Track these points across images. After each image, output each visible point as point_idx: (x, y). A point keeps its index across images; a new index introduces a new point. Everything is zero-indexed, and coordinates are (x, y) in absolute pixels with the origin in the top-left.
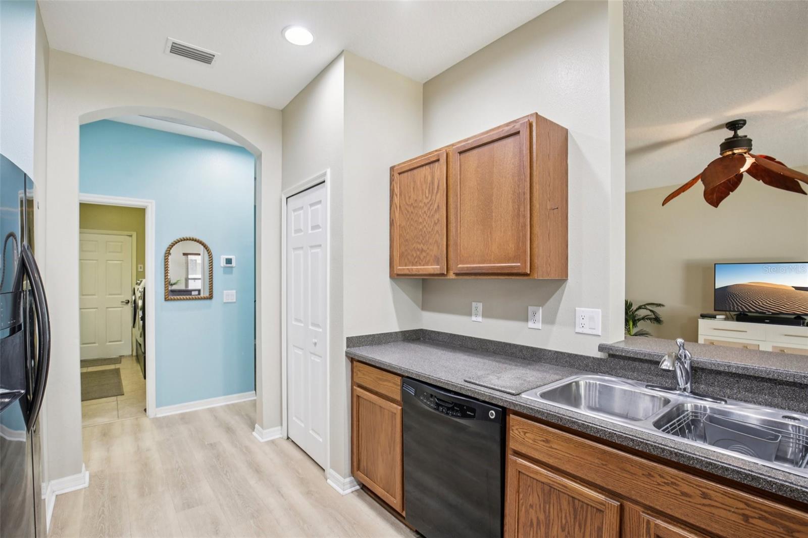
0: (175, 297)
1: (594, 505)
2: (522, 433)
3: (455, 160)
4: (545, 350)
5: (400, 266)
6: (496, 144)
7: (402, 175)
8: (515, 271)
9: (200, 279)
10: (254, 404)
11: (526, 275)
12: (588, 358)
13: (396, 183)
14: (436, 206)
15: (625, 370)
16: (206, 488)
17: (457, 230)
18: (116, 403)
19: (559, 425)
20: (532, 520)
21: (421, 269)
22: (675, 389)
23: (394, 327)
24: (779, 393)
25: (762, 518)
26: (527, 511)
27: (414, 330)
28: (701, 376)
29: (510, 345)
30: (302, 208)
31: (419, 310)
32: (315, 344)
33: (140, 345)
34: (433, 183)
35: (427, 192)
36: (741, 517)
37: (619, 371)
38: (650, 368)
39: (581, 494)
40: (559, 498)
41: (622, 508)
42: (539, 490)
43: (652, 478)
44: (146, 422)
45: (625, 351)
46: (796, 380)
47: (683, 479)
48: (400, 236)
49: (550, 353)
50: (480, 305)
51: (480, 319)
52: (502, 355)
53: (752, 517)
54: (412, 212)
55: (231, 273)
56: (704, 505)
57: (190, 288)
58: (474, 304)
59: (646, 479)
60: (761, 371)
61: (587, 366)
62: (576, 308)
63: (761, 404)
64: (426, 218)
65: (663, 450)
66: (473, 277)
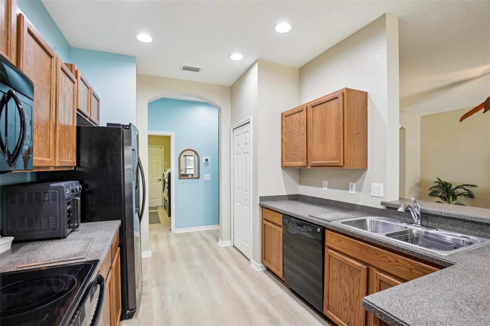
0: (183, 177)
1: (357, 268)
2: (330, 238)
3: (310, 110)
4: (357, 205)
5: (286, 162)
6: (328, 103)
7: (287, 117)
8: (336, 165)
9: (193, 169)
10: (218, 231)
11: (341, 166)
12: (377, 209)
13: (284, 121)
14: (302, 133)
15: (394, 215)
16: (198, 262)
17: (311, 145)
18: (158, 226)
19: (344, 233)
20: (334, 278)
21: (295, 164)
22: (413, 223)
23: (284, 193)
24: (466, 227)
25: (416, 269)
26: (333, 274)
27: (294, 195)
28: (430, 218)
29: (340, 202)
30: (240, 134)
31: (298, 185)
32: (246, 200)
33: (166, 201)
34: (300, 121)
35: (298, 125)
36: (409, 269)
37: (391, 215)
38: (406, 214)
39: (353, 264)
40: (344, 266)
41: (368, 269)
42: (337, 264)
43: (378, 255)
44: (171, 234)
45: (393, 205)
46: (472, 219)
47: (389, 255)
48: (286, 147)
49: (359, 207)
50: (327, 182)
51: (326, 189)
52: (336, 207)
53: (413, 269)
54: (291, 136)
55: (208, 166)
56: (396, 265)
57: (188, 173)
58: (324, 182)
59: (376, 256)
60: (456, 215)
61: (376, 213)
62: (372, 184)
63: (457, 232)
64: (298, 139)
65: (382, 242)
66: (318, 168)
